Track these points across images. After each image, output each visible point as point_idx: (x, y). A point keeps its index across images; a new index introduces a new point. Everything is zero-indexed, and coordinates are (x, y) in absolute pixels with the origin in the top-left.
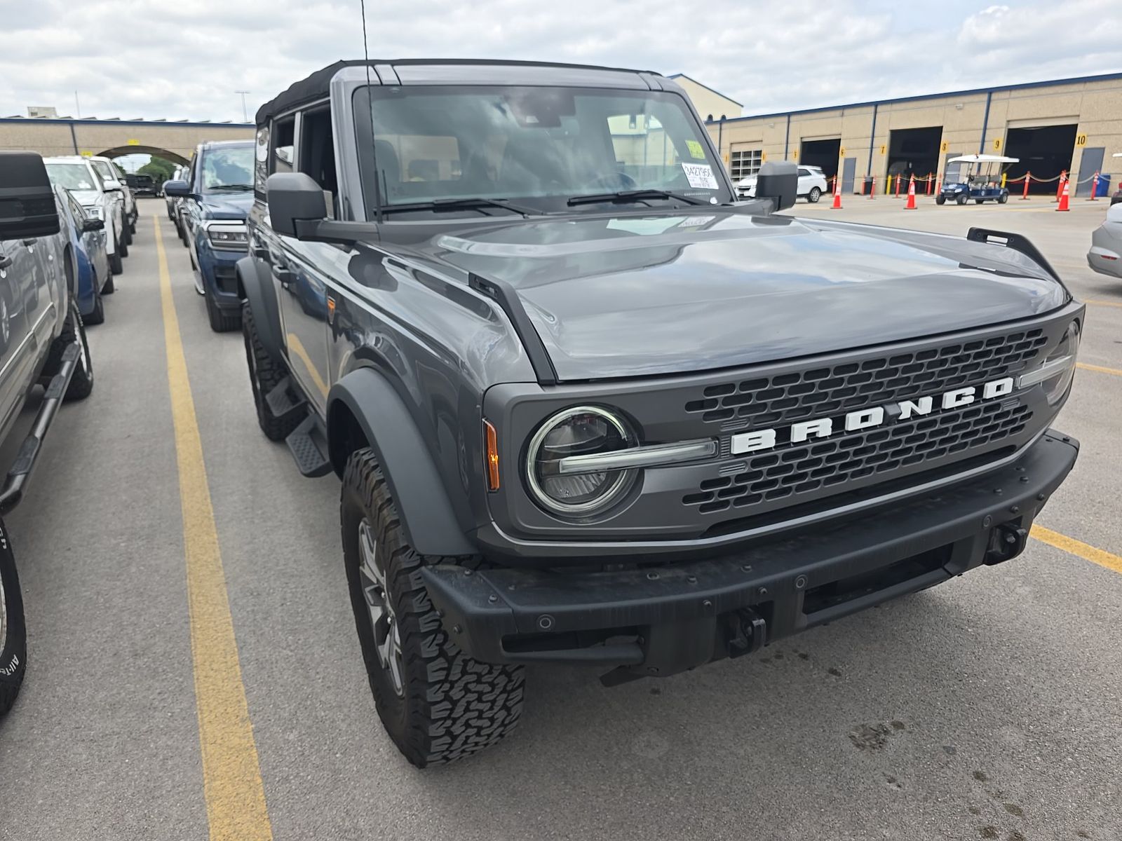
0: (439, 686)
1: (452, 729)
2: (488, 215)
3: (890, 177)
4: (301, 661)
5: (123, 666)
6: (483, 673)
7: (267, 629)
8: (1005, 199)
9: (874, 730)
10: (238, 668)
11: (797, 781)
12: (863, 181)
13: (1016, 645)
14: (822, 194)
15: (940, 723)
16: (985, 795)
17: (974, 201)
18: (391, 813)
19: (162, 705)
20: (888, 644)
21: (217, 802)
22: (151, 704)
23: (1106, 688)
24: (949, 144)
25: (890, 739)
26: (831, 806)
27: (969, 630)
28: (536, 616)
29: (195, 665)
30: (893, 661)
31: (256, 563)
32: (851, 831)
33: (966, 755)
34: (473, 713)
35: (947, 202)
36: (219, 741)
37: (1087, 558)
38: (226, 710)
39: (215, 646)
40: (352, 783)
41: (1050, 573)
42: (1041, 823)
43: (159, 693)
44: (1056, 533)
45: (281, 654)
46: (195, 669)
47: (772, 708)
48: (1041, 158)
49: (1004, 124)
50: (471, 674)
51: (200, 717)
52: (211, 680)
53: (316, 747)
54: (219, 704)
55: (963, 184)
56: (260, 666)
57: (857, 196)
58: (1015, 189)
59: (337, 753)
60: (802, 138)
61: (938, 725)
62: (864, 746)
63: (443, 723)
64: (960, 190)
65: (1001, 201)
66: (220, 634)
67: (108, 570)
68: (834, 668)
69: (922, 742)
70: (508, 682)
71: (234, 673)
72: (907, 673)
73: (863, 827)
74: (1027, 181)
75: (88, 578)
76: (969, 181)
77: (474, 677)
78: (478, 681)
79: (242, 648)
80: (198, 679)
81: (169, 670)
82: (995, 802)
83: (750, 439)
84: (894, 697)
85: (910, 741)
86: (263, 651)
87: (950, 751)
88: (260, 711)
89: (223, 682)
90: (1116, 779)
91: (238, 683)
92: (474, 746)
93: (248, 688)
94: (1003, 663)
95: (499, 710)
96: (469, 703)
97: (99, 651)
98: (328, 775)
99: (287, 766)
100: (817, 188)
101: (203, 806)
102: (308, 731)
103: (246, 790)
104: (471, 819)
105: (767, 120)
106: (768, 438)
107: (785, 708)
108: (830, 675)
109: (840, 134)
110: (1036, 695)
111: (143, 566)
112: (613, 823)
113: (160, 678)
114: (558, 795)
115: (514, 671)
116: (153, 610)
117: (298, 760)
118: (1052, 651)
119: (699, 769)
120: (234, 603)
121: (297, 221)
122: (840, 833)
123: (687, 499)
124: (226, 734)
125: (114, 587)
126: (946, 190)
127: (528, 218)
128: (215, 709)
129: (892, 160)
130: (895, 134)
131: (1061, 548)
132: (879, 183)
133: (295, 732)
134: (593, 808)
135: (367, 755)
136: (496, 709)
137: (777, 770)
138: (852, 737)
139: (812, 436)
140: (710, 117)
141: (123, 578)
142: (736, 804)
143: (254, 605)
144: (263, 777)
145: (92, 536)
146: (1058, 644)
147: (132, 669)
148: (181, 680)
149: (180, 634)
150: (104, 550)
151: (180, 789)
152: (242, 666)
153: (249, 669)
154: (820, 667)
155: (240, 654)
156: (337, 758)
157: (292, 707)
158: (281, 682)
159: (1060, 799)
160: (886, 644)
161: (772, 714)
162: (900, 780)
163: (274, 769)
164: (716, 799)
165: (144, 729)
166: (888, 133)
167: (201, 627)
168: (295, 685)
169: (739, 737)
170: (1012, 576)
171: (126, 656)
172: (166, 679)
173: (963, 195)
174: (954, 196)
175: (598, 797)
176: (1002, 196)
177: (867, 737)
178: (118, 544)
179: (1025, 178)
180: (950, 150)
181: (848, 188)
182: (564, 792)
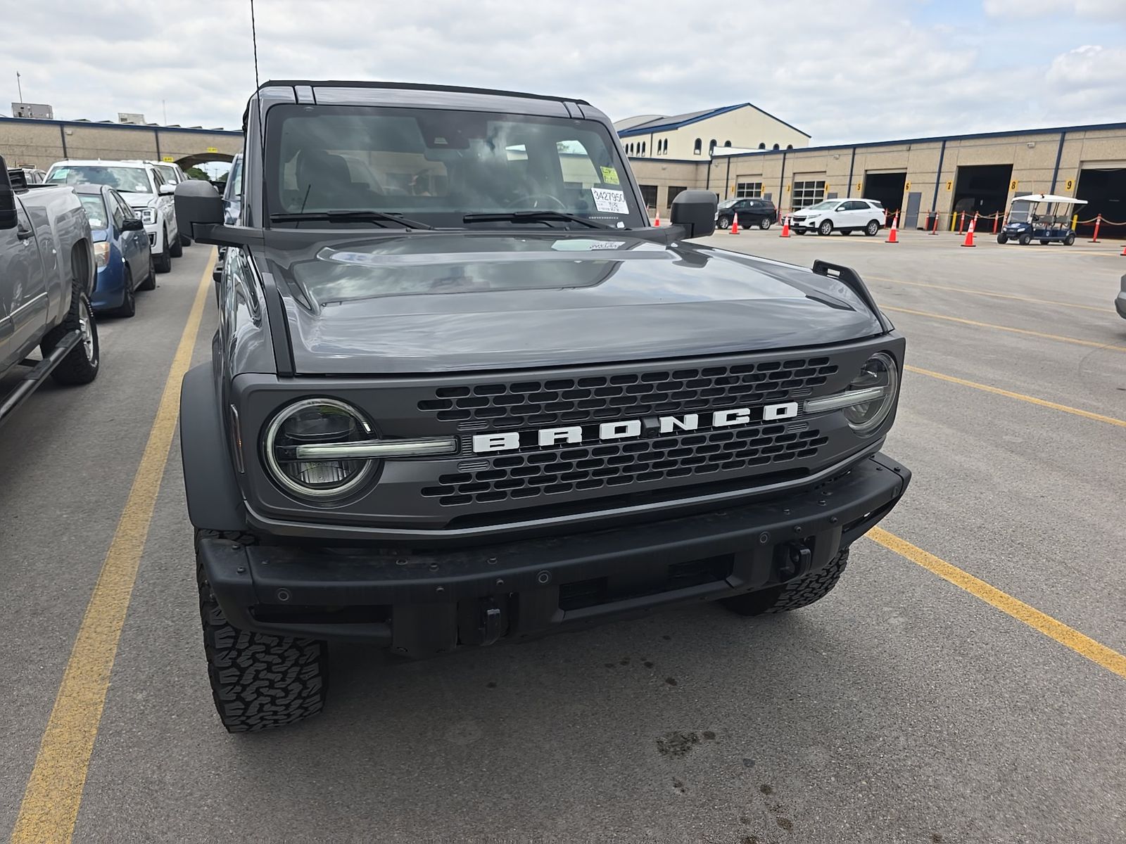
0: (227, 652)
1: (242, 695)
2: (383, 227)
3: (955, 214)
4: (177, 631)
5: (20, 622)
6: (272, 645)
7: (160, 600)
8: (1071, 240)
9: (684, 738)
10: (119, 633)
11: (588, 777)
12: (927, 216)
13: (864, 672)
14: (880, 227)
15: (752, 737)
16: (763, 808)
17: (1038, 242)
18: (197, 772)
19: (38, 659)
20: (737, 660)
21: (50, 747)
22: (29, 657)
23: (935, 720)
24: (1019, 182)
25: (696, 747)
26: (609, 803)
27: (824, 654)
28: (274, 589)
29: (82, 627)
30: (733, 676)
31: (176, 541)
32: (616, 827)
33: (762, 769)
34: (262, 682)
35: (1009, 241)
36: (75, 695)
37: (978, 596)
38: (92, 668)
39: (107, 611)
40: (175, 742)
41: (933, 607)
42: (805, 839)
43: (40, 649)
44: (958, 569)
45: (163, 624)
46: (81, 630)
47: (595, 709)
48: (1118, 201)
49: (1077, 165)
50: (259, 644)
51: (67, 672)
52: (90, 641)
53: (157, 708)
54: (89, 662)
55: (1027, 223)
56: (140, 633)
57: (921, 231)
58: (1084, 231)
59: (174, 715)
60: (866, 171)
61: (749, 738)
62: (667, 752)
63: (232, 689)
64: (1023, 230)
65: (1067, 243)
66: (116, 602)
67: (42, 538)
68: (673, 678)
69: (726, 754)
70: (300, 656)
71: (113, 637)
72: (742, 688)
73: (629, 824)
74: (1098, 223)
75: (22, 544)
76: (1033, 220)
77: (263, 648)
78: (267, 652)
79: (130, 615)
80: (79, 639)
81: (57, 629)
82: (770, 816)
83: (491, 440)
84: (718, 710)
85: (714, 751)
86: (148, 620)
87: (748, 763)
88: (121, 672)
89: (100, 644)
90: (903, 806)
91: (112, 646)
92: (272, 715)
93: (119, 651)
94: (842, 687)
95: (293, 682)
96: (258, 672)
97: (5, 607)
98: (157, 733)
99: (124, 722)
100: (875, 221)
101: (36, 748)
102: (157, 693)
103: (80, 738)
104: (268, 783)
105: (832, 152)
106: (512, 440)
107: (608, 710)
108: (666, 683)
109: (906, 168)
110: (860, 720)
111: (75, 536)
112: (396, 799)
113: (47, 636)
114: (357, 770)
115: (306, 646)
116: (67, 576)
117: (137, 717)
118: (897, 681)
119: (499, 759)
120: (141, 575)
121: (194, 224)
122: (606, 828)
123: (427, 491)
124: (83, 689)
125: (41, 553)
126: (1008, 229)
127: (410, 231)
128: (83, 667)
129: (958, 197)
130: (962, 171)
131: (956, 584)
132: (945, 219)
133: (145, 693)
134: (384, 783)
135: (199, 719)
136: (288, 681)
137: (573, 765)
138: (660, 742)
139: (561, 442)
140: (776, 146)
141: (52, 545)
142: (519, 793)
143: (158, 579)
144: (99, 729)
145: (42, 506)
146: (907, 674)
147: (26, 626)
148: (64, 638)
149: (81, 599)
150: (46, 520)
151: (23, 732)
152: (123, 631)
153: (129, 634)
154: (660, 676)
155: (127, 620)
156: (172, 719)
157: (152, 671)
158: (151, 648)
159: (836, 819)
160: (734, 660)
161: (593, 715)
162: (687, 784)
163: (111, 723)
164: (503, 786)
165: (15, 678)
166: (955, 169)
167: (102, 594)
168: (163, 652)
169: (551, 733)
170: (891, 607)
171: (26, 614)
172: (52, 637)
173: (1026, 235)
174: (1016, 235)
175: (393, 774)
176: (1068, 238)
177: (674, 744)
178: (61, 515)
179: (1096, 221)
180: (1019, 188)
181: (911, 223)
182: (364, 768)
